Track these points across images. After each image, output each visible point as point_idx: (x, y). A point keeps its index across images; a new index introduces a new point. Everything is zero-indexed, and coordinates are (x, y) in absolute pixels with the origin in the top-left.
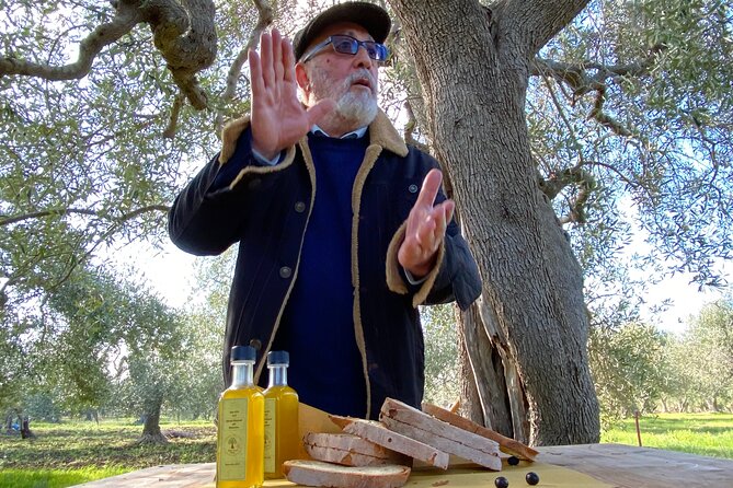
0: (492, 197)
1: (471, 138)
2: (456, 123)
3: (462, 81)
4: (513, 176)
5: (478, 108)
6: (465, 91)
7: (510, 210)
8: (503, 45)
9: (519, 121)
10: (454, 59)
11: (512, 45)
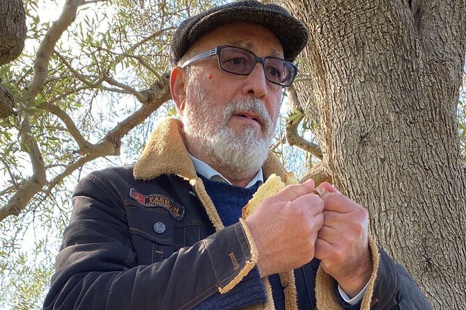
0: (410, 243)
1: (383, 160)
2: (362, 138)
3: (370, 79)
4: (439, 213)
5: (392, 118)
6: (374, 93)
7: (433, 261)
8: (428, 24)
9: (449, 135)
10: (359, 47)
11: (441, 24)
